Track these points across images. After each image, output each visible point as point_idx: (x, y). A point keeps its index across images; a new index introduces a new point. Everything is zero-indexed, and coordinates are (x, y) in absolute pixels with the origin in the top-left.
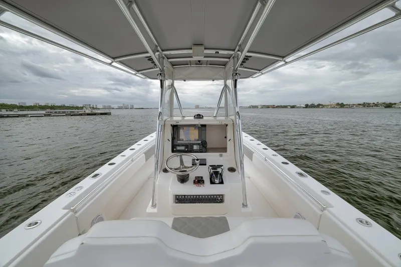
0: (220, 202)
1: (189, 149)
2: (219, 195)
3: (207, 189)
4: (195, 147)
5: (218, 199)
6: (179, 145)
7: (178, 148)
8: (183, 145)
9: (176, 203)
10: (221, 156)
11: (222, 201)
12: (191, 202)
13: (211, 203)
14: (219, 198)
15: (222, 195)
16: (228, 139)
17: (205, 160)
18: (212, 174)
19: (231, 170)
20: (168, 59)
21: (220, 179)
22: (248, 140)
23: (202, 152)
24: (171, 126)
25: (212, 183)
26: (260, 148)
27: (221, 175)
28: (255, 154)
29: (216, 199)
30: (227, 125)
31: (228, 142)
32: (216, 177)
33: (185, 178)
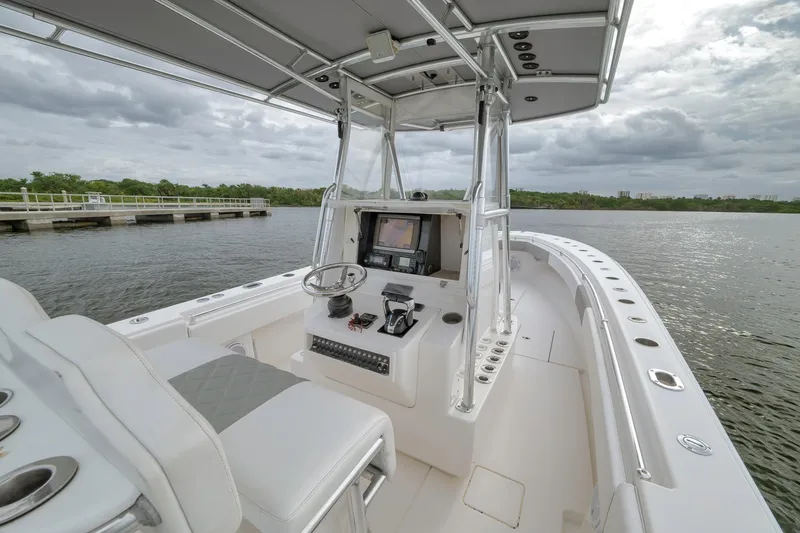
1: (390, 264)
2: (384, 357)
3: (368, 340)
4: (404, 262)
5: (380, 365)
6: (375, 254)
8: (381, 255)
9: (312, 349)
10: (443, 285)
11: (385, 370)
12: (332, 356)
13: (364, 367)
14: (383, 364)
15: (388, 359)
16: (464, 249)
17: (410, 289)
18: (388, 313)
19: (453, 319)
20: (362, 79)
21: (398, 326)
22: (601, 276)
23: (415, 272)
24: (356, 211)
25: (383, 330)
26: (613, 298)
27: (405, 320)
28: (589, 310)
29: (377, 364)
30: (460, 216)
31: (464, 257)
32: (393, 321)
33: (340, 307)
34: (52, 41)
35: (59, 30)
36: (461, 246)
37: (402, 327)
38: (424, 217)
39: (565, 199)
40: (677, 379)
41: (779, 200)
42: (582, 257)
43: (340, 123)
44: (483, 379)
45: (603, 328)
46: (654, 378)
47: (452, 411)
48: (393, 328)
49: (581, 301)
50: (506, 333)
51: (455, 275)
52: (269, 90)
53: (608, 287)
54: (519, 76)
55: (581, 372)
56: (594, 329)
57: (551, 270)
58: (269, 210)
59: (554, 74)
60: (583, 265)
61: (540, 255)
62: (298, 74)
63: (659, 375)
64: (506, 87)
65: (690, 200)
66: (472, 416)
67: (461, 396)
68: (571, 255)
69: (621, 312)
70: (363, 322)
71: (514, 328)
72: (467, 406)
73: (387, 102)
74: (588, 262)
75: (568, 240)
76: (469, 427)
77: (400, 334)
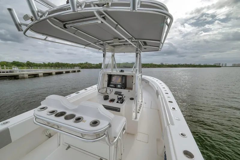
0: (118, 112)
1: (115, 86)
3: (114, 105)
4: (119, 86)
6: (111, 84)
7: (111, 86)
8: (113, 84)
10: (129, 91)
11: (119, 111)
15: (120, 108)
16: (133, 83)
17: (121, 92)
18: (118, 99)
19: (132, 99)
20: (108, 44)
21: (121, 101)
22: (161, 87)
23: (121, 88)
24: (107, 74)
25: (117, 102)
26: (164, 92)
27: (122, 100)
28: (159, 96)
29: (117, 110)
30: (132, 76)
31: (133, 85)
32: (120, 100)
33: (106, 98)
34: (45, 40)
35: (47, 37)
36: (133, 82)
37: (122, 101)
38: (123, 76)
39: (149, 65)
40: (176, 109)
41: (196, 64)
42: (157, 82)
43: (104, 54)
44: (138, 112)
45: (162, 99)
46: (172, 109)
47: (133, 119)
48: (120, 102)
49: (157, 94)
50: (142, 102)
51: (131, 89)
52: (86, 45)
53: (163, 90)
54: (143, 45)
55: (158, 110)
56: (161, 100)
57: (150, 85)
58: (81, 70)
59: (150, 46)
60: (157, 85)
61: (147, 82)
62: (93, 43)
63: (173, 108)
64: (140, 47)
65: (177, 65)
66: (138, 120)
67: (135, 116)
68: (154, 82)
69: (166, 96)
70: (112, 101)
71: (143, 101)
72: (136, 118)
73: (113, 48)
74: (158, 84)
75: (153, 78)
76: (137, 122)
77: (122, 103)
